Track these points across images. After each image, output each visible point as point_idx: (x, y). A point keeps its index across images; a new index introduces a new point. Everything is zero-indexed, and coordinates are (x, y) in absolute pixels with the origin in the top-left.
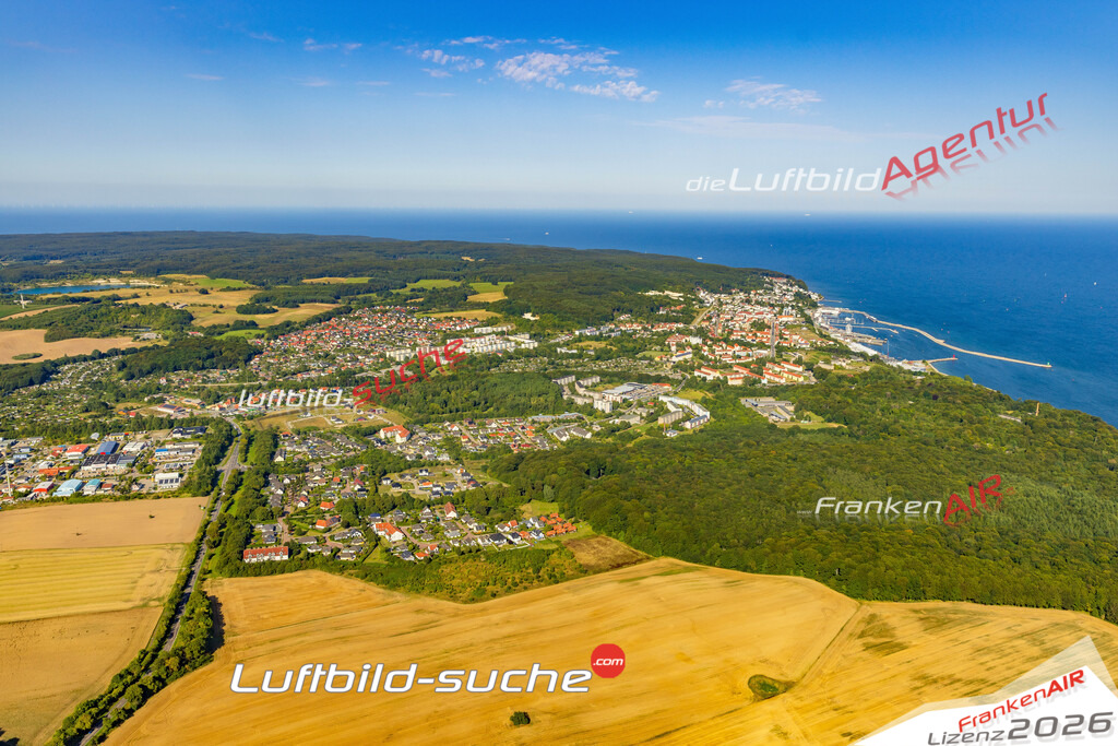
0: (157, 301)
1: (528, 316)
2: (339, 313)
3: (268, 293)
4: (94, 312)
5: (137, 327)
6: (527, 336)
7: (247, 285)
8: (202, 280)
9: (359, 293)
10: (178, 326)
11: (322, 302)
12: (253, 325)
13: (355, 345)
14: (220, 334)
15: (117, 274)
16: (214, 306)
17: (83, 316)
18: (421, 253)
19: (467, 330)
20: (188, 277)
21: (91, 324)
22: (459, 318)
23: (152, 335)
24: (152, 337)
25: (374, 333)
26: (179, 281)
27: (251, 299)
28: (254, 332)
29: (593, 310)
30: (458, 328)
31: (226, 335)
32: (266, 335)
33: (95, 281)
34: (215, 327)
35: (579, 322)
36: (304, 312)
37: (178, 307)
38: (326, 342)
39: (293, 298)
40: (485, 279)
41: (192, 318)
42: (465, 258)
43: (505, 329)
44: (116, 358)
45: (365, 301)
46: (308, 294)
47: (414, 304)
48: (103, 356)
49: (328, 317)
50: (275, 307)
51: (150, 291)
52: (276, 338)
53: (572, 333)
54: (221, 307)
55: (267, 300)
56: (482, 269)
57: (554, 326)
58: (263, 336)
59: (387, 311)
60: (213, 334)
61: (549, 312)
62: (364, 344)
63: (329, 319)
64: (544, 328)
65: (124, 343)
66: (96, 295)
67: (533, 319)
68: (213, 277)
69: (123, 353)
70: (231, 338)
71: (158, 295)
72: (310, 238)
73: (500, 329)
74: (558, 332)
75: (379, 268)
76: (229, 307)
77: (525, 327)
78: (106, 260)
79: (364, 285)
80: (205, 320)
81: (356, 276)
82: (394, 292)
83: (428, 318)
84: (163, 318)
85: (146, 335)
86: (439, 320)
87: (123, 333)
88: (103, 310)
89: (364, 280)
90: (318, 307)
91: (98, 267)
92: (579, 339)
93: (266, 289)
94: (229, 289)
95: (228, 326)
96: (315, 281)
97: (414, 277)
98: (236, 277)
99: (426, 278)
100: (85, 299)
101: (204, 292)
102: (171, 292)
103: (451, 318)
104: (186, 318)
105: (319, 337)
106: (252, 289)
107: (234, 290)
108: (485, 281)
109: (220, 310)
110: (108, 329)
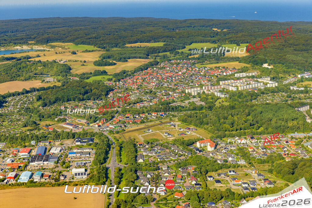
0: (51, 59)
1: (266, 65)
2: (152, 65)
3: (109, 53)
4: (19, 66)
5: (41, 74)
6: (269, 79)
7: (96, 48)
8: (71, 46)
9: (159, 52)
10: (64, 74)
11: (140, 58)
12: (105, 73)
13: (166, 85)
14: (88, 78)
15: (26, 43)
16: (81, 62)
17: (14, 68)
18: (188, 27)
19: (230, 75)
20: (63, 44)
21: (18, 73)
22: (224, 67)
23: (50, 79)
24: (52, 81)
25: (175, 77)
26: (59, 47)
27: (100, 57)
28: (107, 77)
29: (307, 61)
30: (225, 74)
31: (91, 78)
32: (114, 79)
33: (16, 48)
34: (84, 74)
35: (299, 69)
36: (131, 65)
37: (62, 62)
38: (148, 83)
39: (124, 56)
40: (231, 42)
41: (70, 69)
42: (215, 29)
43: (254, 74)
44: (34, 93)
45: (164, 57)
46: (131, 54)
47: (194, 58)
48: (27, 92)
49: (146, 67)
50: (114, 62)
51: (45, 53)
52: (119, 80)
53: (296, 76)
54: (85, 62)
55: (109, 57)
56: (227, 36)
57: (284, 72)
58: (111, 80)
59: (179, 64)
60: (84, 79)
61: (279, 63)
62: (171, 84)
63: (147, 69)
64: (278, 73)
65: (37, 84)
66: (18, 56)
67: (269, 67)
68: (77, 44)
69: (38, 90)
70: (95, 82)
71: (50, 55)
72: (122, 19)
73: (251, 74)
74: (287, 76)
75: (168, 37)
76: (89, 62)
77: (266, 73)
78: (19, 35)
79: (162, 47)
80: (77, 70)
81: (155, 42)
82: (180, 51)
83: (205, 68)
84: (55, 69)
85: (48, 79)
86: (211, 69)
87: (36, 78)
88: (23, 65)
89: (161, 44)
90: (138, 61)
91: (16, 39)
92: (302, 80)
93: (107, 50)
94: (87, 51)
95: (91, 73)
96: (133, 45)
97: (189, 42)
98: (89, 44)
99: (196, 42)
100: (13, 58)
101: (74, 53)
102: (56, 53)
103: (219, 68)
104: (67, 69)
105: (144, 80)
106: (99, 51)
107: (90, 51)
108: (231, 43)
109: (85, 64)
110: (27, 76)
